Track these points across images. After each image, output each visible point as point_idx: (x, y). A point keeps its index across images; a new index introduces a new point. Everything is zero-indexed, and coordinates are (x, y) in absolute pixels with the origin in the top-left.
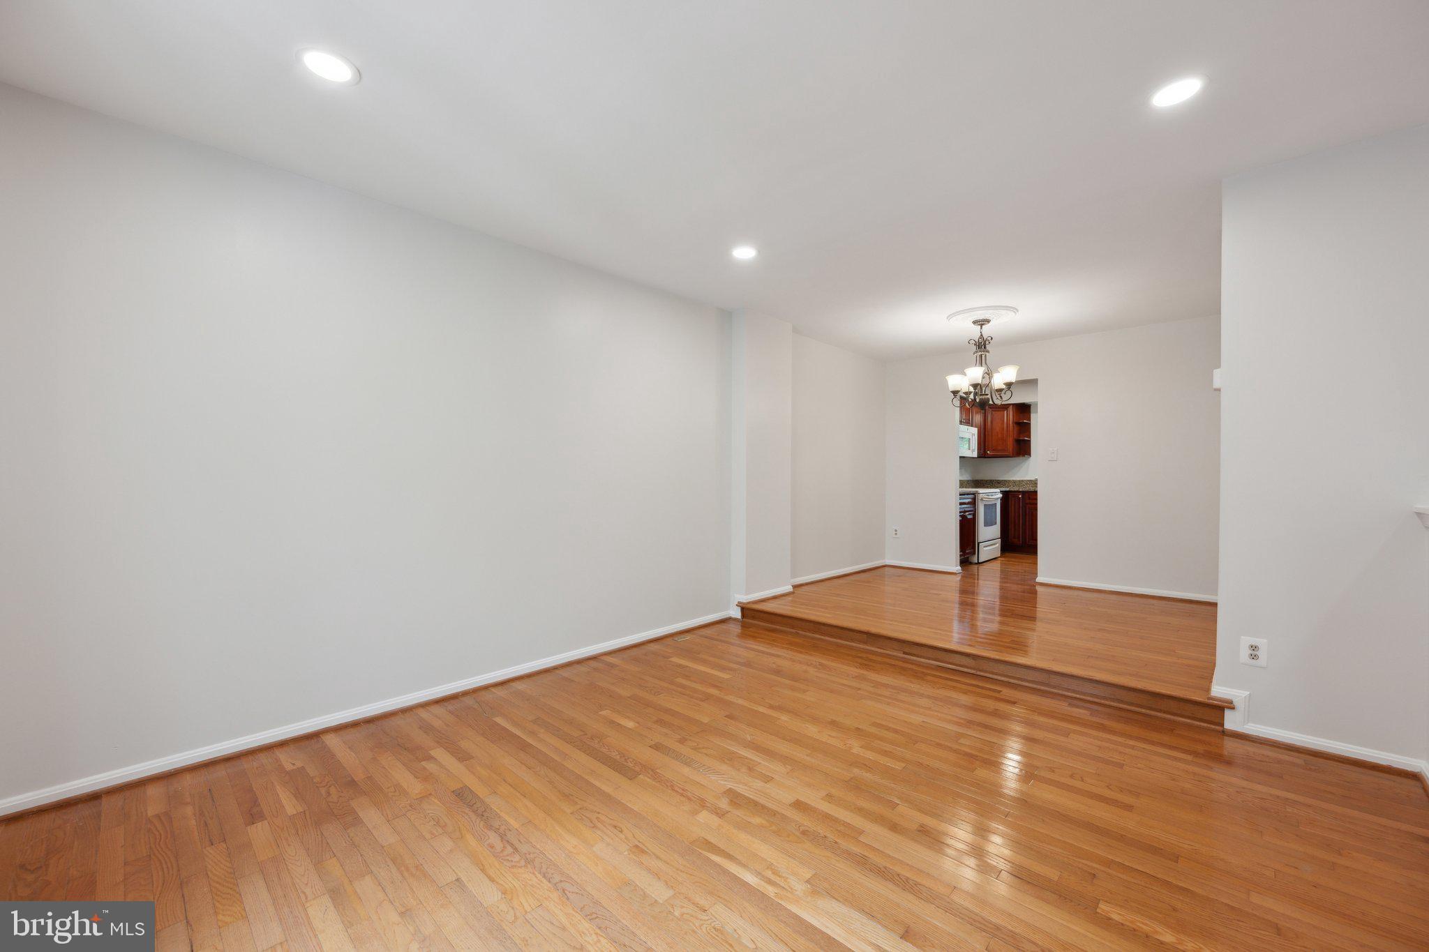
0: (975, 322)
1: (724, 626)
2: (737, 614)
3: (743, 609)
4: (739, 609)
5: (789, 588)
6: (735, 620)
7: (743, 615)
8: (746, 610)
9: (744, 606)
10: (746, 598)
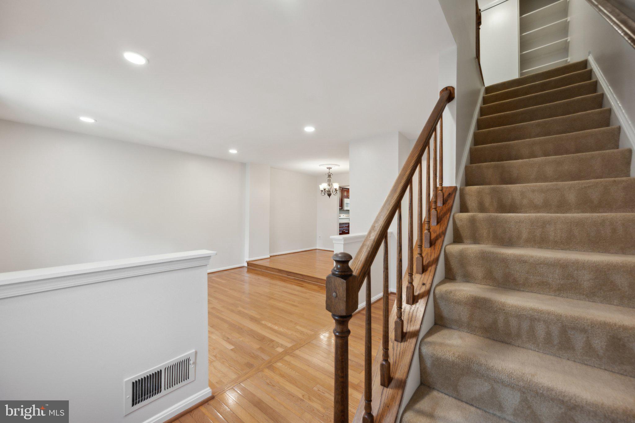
0: (327, 168)
1: (241, 269)
2: (246, 265)
3: (248, 263)
4: (246, 263)
5: (269, 256)
6: (246, 267)
7: (248, 265)
8: (249, 264)
9: (248, 262)
10: (248, 259)
